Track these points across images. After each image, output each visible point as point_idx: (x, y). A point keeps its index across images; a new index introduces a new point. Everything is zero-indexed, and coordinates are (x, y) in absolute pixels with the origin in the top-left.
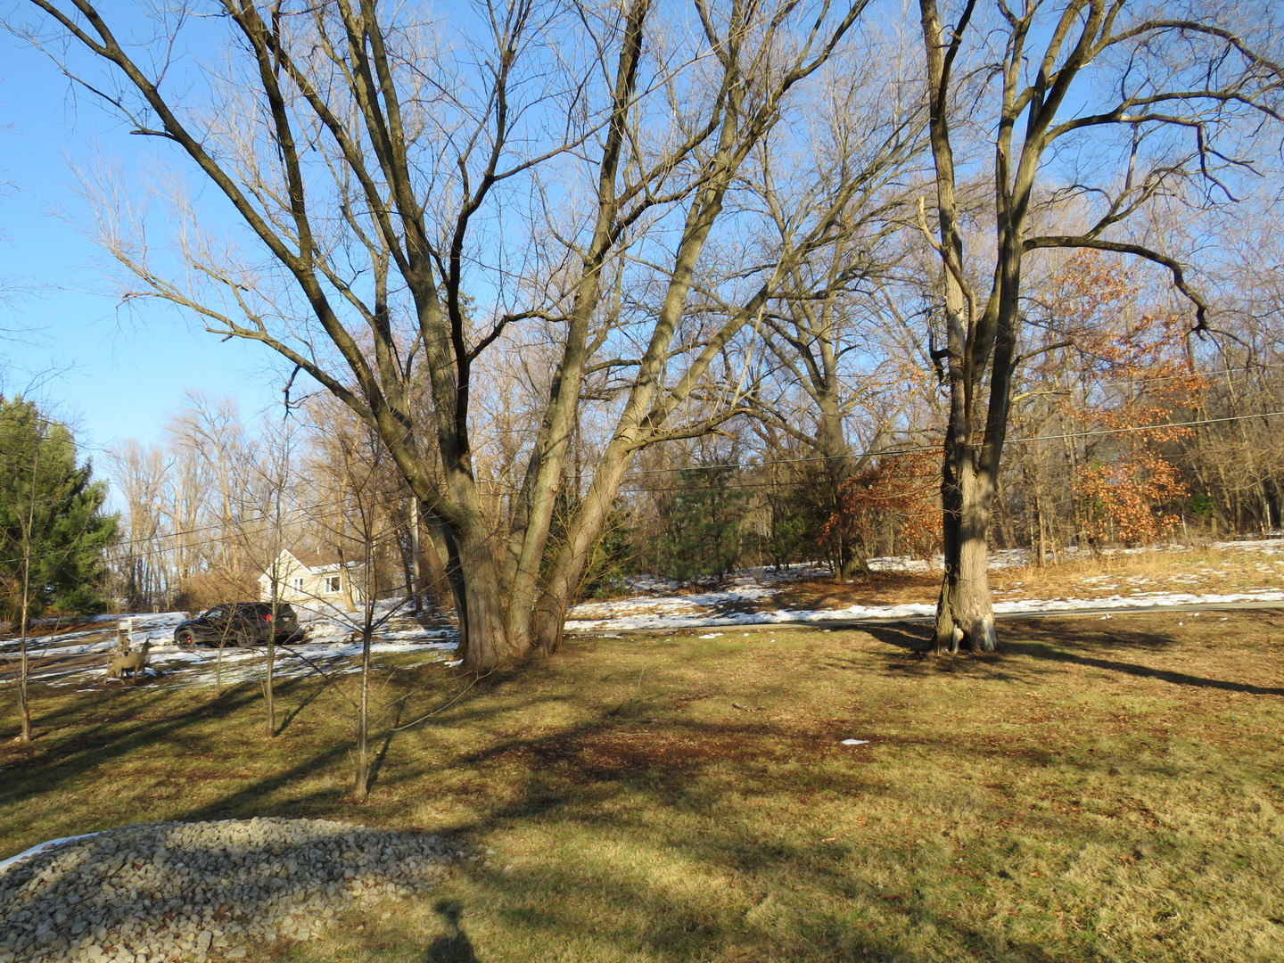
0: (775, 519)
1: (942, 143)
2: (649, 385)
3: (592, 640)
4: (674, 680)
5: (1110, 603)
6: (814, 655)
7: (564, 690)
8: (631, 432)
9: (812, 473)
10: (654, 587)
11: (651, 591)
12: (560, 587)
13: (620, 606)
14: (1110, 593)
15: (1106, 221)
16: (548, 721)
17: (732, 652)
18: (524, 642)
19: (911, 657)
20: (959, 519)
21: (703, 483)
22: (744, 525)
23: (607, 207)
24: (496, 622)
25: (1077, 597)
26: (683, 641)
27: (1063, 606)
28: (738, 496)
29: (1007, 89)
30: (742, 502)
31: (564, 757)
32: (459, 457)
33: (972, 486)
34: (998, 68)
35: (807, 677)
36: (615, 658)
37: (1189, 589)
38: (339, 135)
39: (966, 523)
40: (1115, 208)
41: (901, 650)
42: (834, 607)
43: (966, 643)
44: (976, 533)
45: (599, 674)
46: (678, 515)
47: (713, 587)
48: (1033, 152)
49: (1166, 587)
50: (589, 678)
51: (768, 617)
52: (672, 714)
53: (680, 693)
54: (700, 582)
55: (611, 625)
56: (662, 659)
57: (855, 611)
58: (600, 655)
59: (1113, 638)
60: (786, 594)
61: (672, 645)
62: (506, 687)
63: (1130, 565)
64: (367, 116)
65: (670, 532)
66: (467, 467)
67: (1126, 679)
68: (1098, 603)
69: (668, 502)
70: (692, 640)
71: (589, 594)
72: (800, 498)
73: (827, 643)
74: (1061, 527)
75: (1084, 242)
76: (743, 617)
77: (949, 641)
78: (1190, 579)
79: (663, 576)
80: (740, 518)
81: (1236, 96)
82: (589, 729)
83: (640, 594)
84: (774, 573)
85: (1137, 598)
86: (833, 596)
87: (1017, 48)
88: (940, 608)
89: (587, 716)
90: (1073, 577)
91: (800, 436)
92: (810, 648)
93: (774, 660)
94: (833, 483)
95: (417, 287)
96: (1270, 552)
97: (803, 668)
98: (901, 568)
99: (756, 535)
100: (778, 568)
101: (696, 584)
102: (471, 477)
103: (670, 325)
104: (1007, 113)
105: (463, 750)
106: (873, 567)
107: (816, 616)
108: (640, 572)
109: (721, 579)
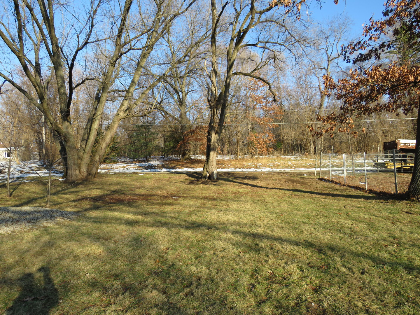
0: (165, 142)
1: (214, 44)
2: (128, 100)
3: (106, 175)
4: (131, 185)
5: (251, 170)
6: (171, 180)
7: (99, 187)
8: (121, 114)
9: (176, 129)
10: (125, 160)
11: (124, 161)
12: (97, 158)
13: (114, 165)
14: (252, 167)
15: (255, 70)
16: (95, 193)
17: (148, 179)
18: (85, 174)
19: (196, 181)
20: (210, 145)
21: (143, 129)
22: (156, 142)
23: (118, 47)
24: (77, 168)
25: (244, 168)
26: (134, 175)
27: (240, 170)
28: (154, 134)
29: (233, 30)
30: (155, 136)
31: (101, 200)
32: (67, 117)
33: (214, 137)
34: (231, 24)
35: (168, 185)
36: (114, 179)
37: (270, 167)
38: (32, 13)
39: (212, 147)
40: (257, 66)
41: (194, 179)
42: (179, 168)
43: (210, 177)
44: (214, 149)
45: (108, 183)
46: (134, 139)
47: (144, 161)
48: (236, 51)
49: (265, 166)
50: (106, 184)
51: (160, 170)
52: (130, 192)
53: (133, 188)
54: (140, 159)
55: (111, 171)
56: (127, 180)
57: (185, 170)
58: (109, 178)
59: (246, 177)
60: (166, 164)
61: (130, 176)
62: (80, 186)
63: (260, 161)
64: (40, 5)
65: (131, 143)
66: (69, 120)
67: (243, 186)
68: (248, 170)
69: (131, 134)
70: (137, 175)
71: (104, 162)
72: (172, 136)
73: (175, 177)
74: (243, 149)
75: (249, 75)
76: (152, 170)
77: (205, 177)
78: (272, 165)
79: (128, 157)
80: (154, 141)
81: (284, 45)
82: (107, 195)
83: (121, 162)
84: (163, 158)
85: (258, 169)
86: (179, 165)
87: (237, 19)
88: (204, 168)
89: (106, 192)
90: (244, 163)
91: (173, 117)
92: (170, 178)
93: (160, 180)
94: (182, 132)
95: (55, 63)
96: (293, 159)
97: (167, 183)
98: (200, 158)
99: (159, 146)
100: (165, 157)
101: (139, 160)
102: (71, 124)
103: (135, 83)
104: (233, 37)
105: (72, 199)
106: (192, 158)
107: (173, 171)
108: (121, 156)
109: (147, 159)
